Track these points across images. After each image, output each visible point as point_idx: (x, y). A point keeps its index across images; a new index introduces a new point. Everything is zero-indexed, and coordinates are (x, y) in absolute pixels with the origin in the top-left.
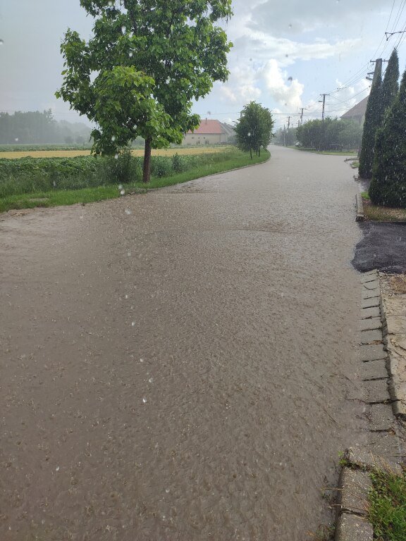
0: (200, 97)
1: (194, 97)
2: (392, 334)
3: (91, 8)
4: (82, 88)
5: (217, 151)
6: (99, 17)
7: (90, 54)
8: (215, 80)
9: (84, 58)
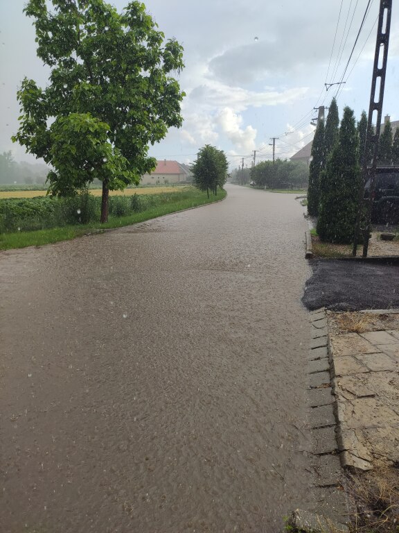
0: (155, 142)
1: (149, 142)
2: (339, 376)
3: (48, 59)
4: (39, 133)
5: (176, 191)
6: (56, 67)
7: (47, 100)
8: (169, 126)
9: (40, 105)
